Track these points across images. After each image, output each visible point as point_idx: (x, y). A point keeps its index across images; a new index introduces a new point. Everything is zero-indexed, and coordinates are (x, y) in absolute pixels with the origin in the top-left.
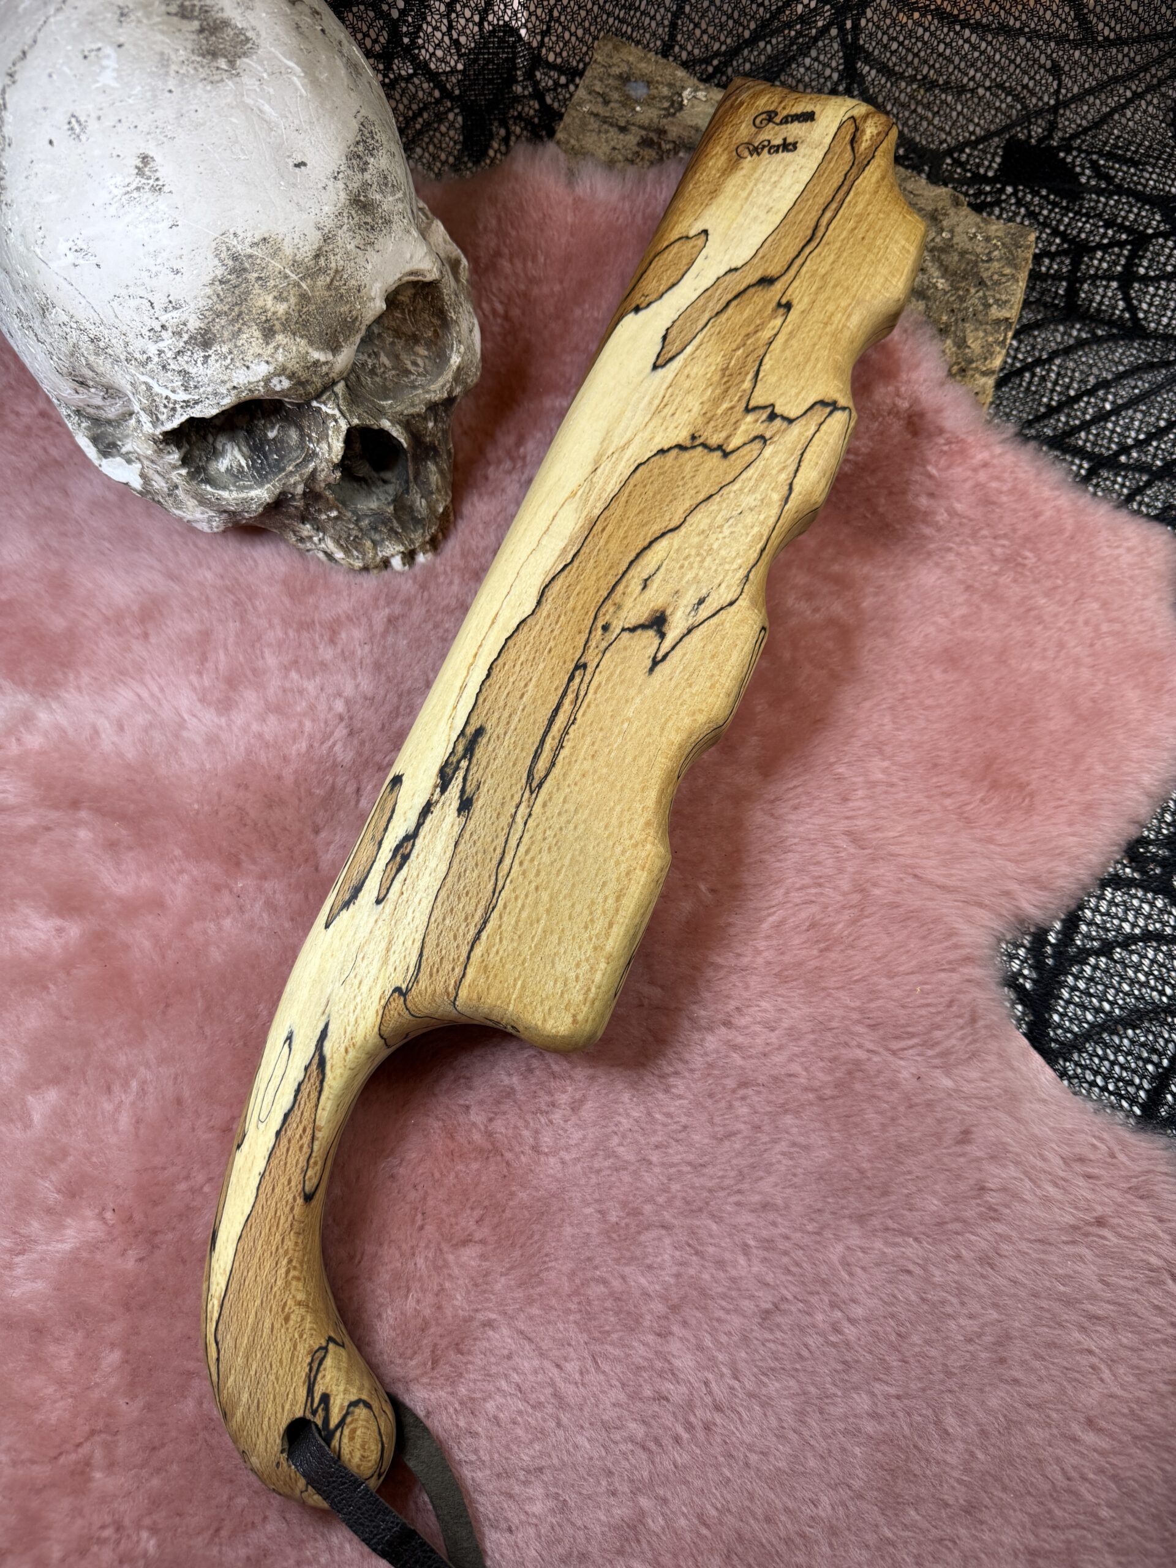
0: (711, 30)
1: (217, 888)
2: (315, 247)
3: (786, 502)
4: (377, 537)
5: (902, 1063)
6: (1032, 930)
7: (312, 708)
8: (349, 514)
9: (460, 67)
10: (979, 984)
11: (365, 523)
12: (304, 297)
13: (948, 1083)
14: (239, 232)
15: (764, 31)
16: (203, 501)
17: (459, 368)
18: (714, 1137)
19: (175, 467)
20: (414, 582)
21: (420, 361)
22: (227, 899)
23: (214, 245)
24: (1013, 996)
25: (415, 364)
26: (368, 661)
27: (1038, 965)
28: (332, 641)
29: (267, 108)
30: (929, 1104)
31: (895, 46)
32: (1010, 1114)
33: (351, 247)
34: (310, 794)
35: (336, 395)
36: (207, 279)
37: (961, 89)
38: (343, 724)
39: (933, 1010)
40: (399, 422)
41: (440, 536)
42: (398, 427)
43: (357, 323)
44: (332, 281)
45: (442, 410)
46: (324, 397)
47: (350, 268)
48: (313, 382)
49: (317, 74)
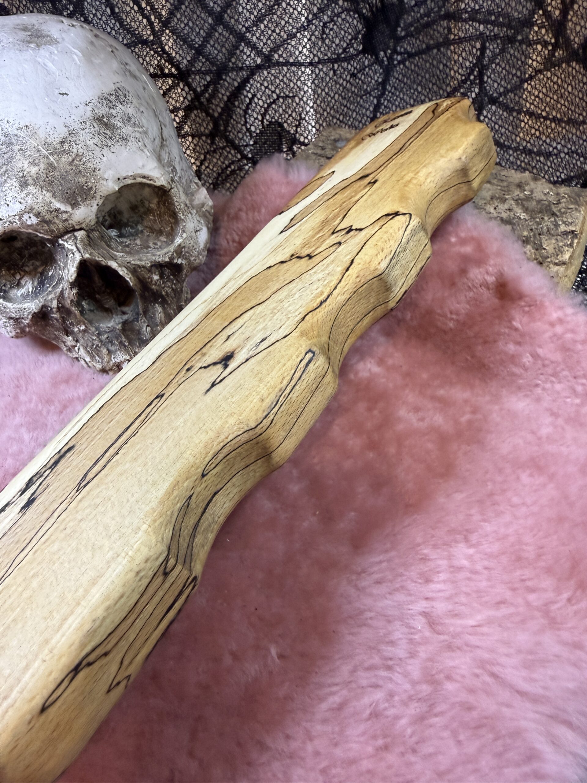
2: (62, 136)
4: (113, 348)
8: (93, 329)
9: (252, 143)
11: (104, 337)
12: (51, 167)
17: (179, 245)
21: (159, 243)
25: (155, 244)
29: (50, 64)
35: (76, 238)
40: (127, 267)
42: (124, 269)
43: (92, 192)
44: (73, 160)
45: (167, 271)
46: (66, 237)
47: (88, 155)
48: (54, 223)
49: (93, 59)
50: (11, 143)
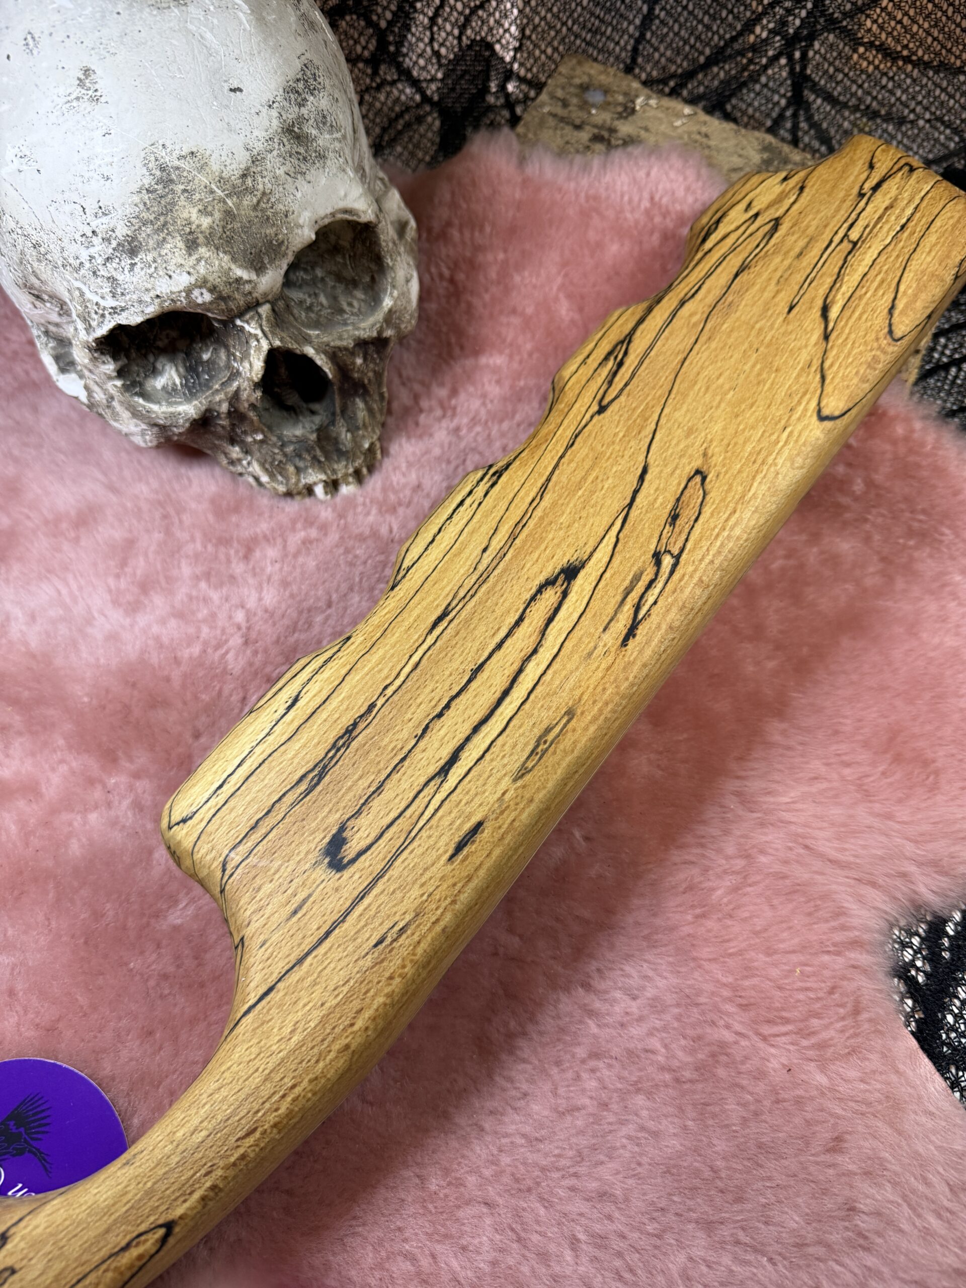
0: (669, 53)
1: (91, 782)
2: (243, 166)
4: (301, 464)
5: (773, 1050)
6: (929, 918)
7: (213, 615)
8: (274, 439)
9: (440, 75)
10: (864, 971)
11: (289, 449)
12: (228, 214)
13: (821, 1079)
14: (168, 144)
15: (718, 57)
16: (136, 414)
17: (390, 311)
18: (556, 1110)
19: (110, 378)
20: (334, 510)
21: (355, 303)
22: (98, 794)
23: (143, 154)
24: (902, 988)
25: (350, 305)
26: (276, 578)
27: (933, 957)
28: (246, 558)
29: (208, 35)
30: (799, 1102)
31: (840, 77)
32: (891, 1125)
33: (280, 172)
34: (196, 698)
35: (260, 316)
36: (135, 187)
37: (902, 121)
38: (240, 634)
39: (812, 995)
40: (325, 353)
41: (365, 471)
42: (323, 356)
43: (283, 248)
44: (258, 202)
45: (371, 349)
46: (247, 317)
47: (278, 193)
48: (235, 299)
49: (264, 14)
50: (172, 181)
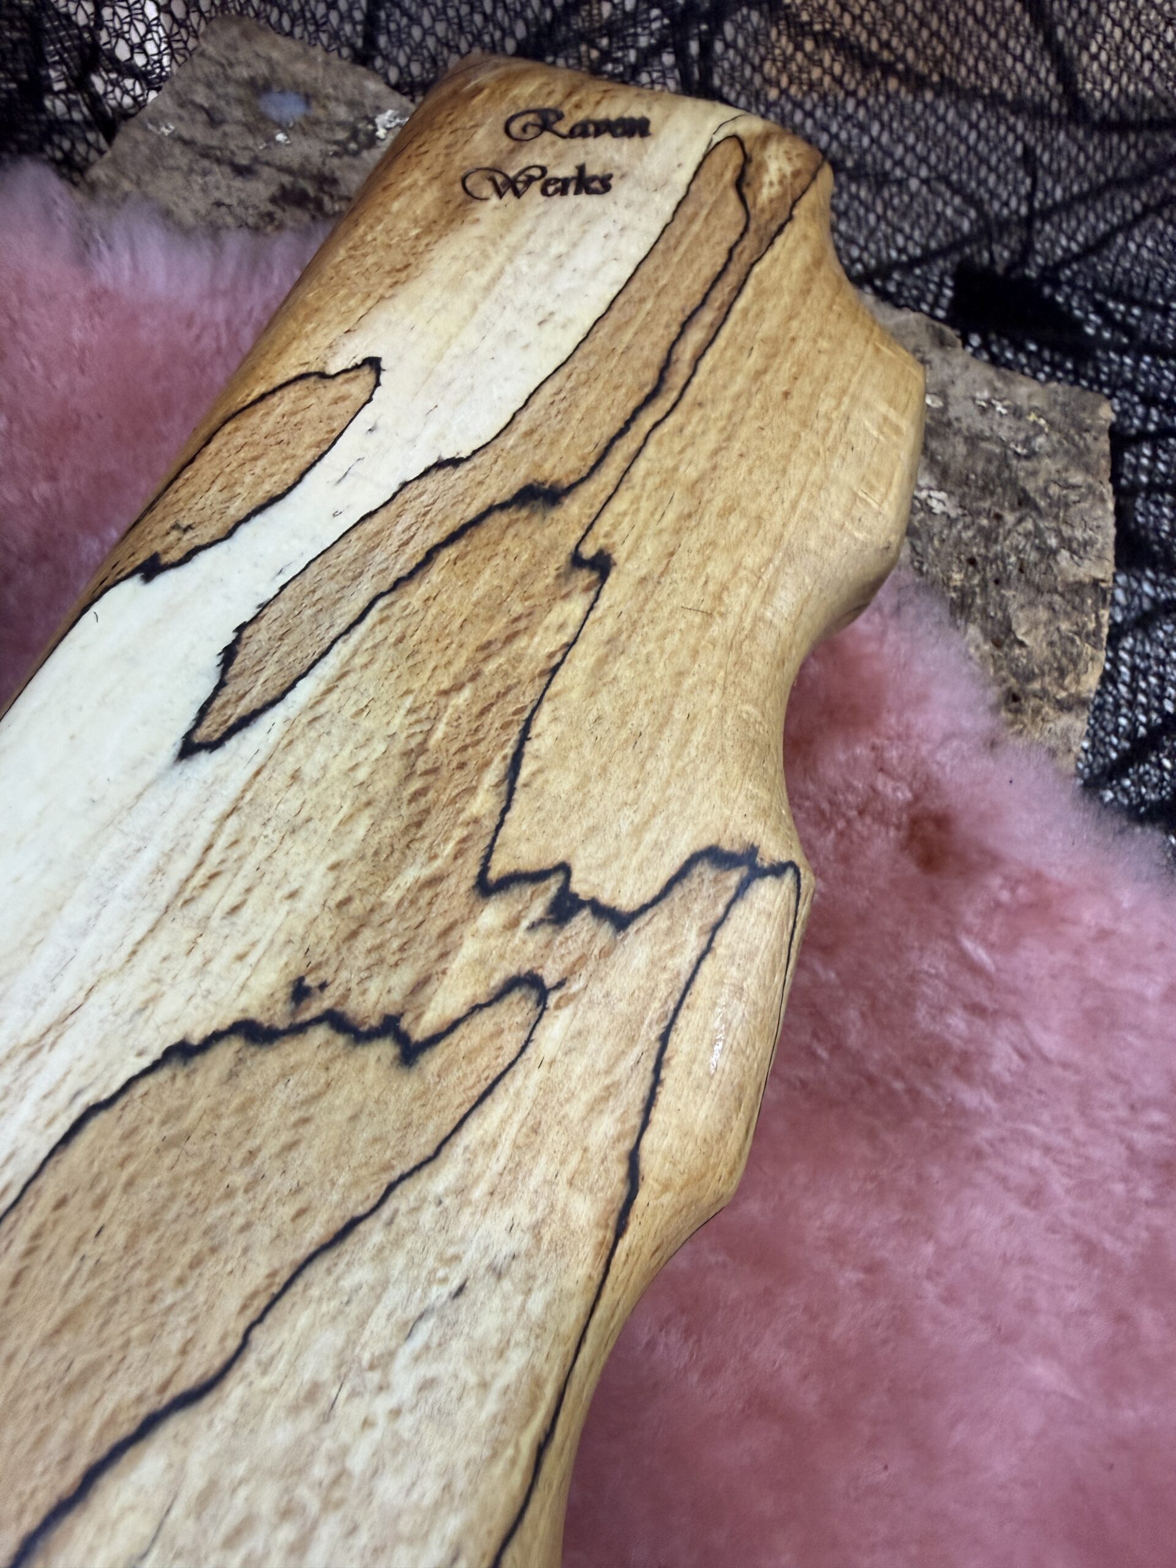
0: (441, 28)
3: (620, 1230)
31: (773, 94)
37: (882, 180)
